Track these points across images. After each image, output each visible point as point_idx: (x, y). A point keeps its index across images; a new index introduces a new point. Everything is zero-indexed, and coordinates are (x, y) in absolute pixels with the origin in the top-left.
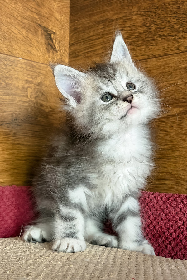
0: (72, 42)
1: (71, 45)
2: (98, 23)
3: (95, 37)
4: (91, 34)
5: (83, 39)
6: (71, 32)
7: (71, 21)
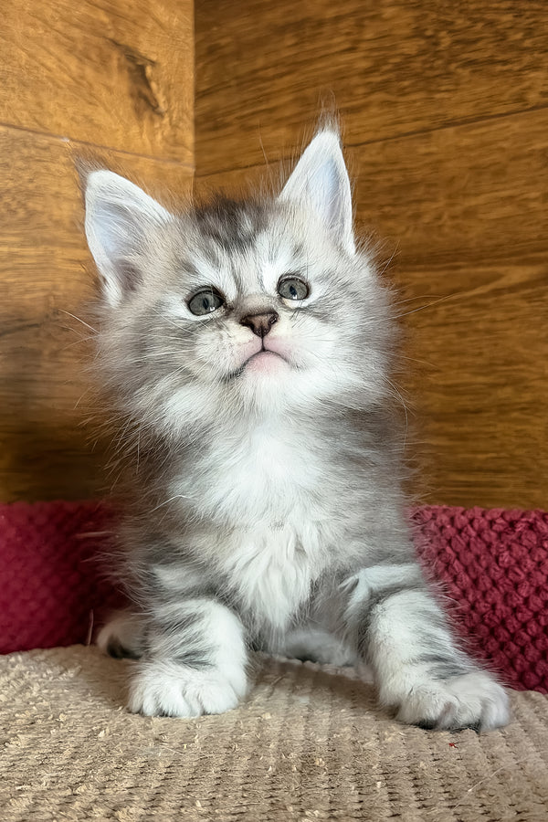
0: (204, 87)
1: (200, 95)
2: (281, 30)
3: (271, 72)
4: (260, 62)
5: (237, 78)
6: (198, 59)
7: (199, 27)
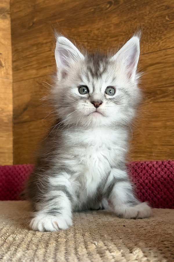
0: (14, 60)
1: (13, 62)
2: (33, 45)
3: (31, 56)
4: (28, 53)
5: (22, 57)
6: (13, 52)
7: (13, 44)
